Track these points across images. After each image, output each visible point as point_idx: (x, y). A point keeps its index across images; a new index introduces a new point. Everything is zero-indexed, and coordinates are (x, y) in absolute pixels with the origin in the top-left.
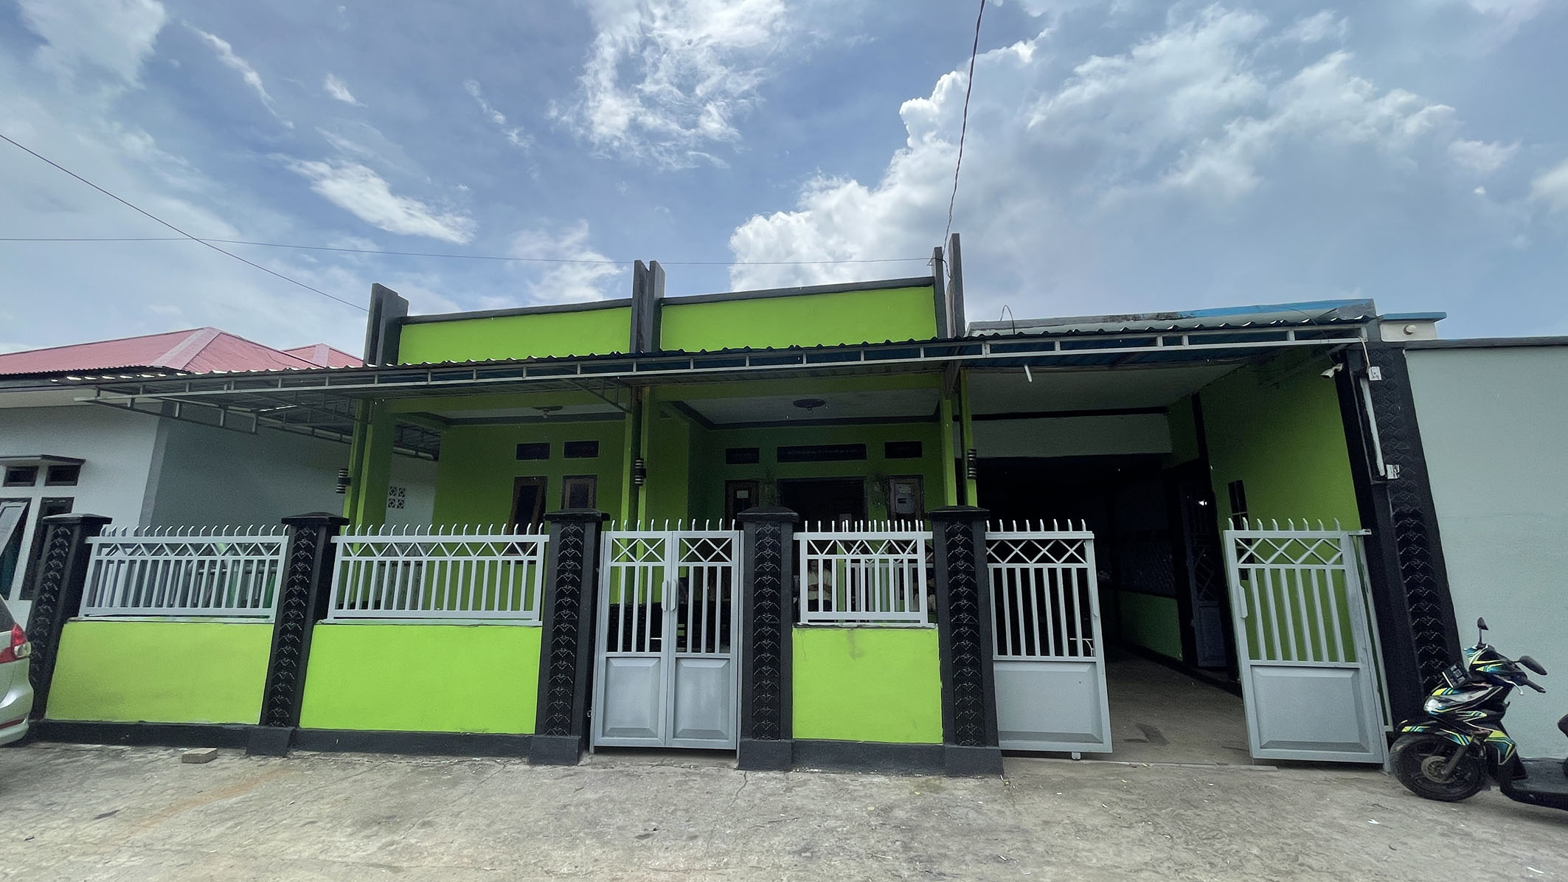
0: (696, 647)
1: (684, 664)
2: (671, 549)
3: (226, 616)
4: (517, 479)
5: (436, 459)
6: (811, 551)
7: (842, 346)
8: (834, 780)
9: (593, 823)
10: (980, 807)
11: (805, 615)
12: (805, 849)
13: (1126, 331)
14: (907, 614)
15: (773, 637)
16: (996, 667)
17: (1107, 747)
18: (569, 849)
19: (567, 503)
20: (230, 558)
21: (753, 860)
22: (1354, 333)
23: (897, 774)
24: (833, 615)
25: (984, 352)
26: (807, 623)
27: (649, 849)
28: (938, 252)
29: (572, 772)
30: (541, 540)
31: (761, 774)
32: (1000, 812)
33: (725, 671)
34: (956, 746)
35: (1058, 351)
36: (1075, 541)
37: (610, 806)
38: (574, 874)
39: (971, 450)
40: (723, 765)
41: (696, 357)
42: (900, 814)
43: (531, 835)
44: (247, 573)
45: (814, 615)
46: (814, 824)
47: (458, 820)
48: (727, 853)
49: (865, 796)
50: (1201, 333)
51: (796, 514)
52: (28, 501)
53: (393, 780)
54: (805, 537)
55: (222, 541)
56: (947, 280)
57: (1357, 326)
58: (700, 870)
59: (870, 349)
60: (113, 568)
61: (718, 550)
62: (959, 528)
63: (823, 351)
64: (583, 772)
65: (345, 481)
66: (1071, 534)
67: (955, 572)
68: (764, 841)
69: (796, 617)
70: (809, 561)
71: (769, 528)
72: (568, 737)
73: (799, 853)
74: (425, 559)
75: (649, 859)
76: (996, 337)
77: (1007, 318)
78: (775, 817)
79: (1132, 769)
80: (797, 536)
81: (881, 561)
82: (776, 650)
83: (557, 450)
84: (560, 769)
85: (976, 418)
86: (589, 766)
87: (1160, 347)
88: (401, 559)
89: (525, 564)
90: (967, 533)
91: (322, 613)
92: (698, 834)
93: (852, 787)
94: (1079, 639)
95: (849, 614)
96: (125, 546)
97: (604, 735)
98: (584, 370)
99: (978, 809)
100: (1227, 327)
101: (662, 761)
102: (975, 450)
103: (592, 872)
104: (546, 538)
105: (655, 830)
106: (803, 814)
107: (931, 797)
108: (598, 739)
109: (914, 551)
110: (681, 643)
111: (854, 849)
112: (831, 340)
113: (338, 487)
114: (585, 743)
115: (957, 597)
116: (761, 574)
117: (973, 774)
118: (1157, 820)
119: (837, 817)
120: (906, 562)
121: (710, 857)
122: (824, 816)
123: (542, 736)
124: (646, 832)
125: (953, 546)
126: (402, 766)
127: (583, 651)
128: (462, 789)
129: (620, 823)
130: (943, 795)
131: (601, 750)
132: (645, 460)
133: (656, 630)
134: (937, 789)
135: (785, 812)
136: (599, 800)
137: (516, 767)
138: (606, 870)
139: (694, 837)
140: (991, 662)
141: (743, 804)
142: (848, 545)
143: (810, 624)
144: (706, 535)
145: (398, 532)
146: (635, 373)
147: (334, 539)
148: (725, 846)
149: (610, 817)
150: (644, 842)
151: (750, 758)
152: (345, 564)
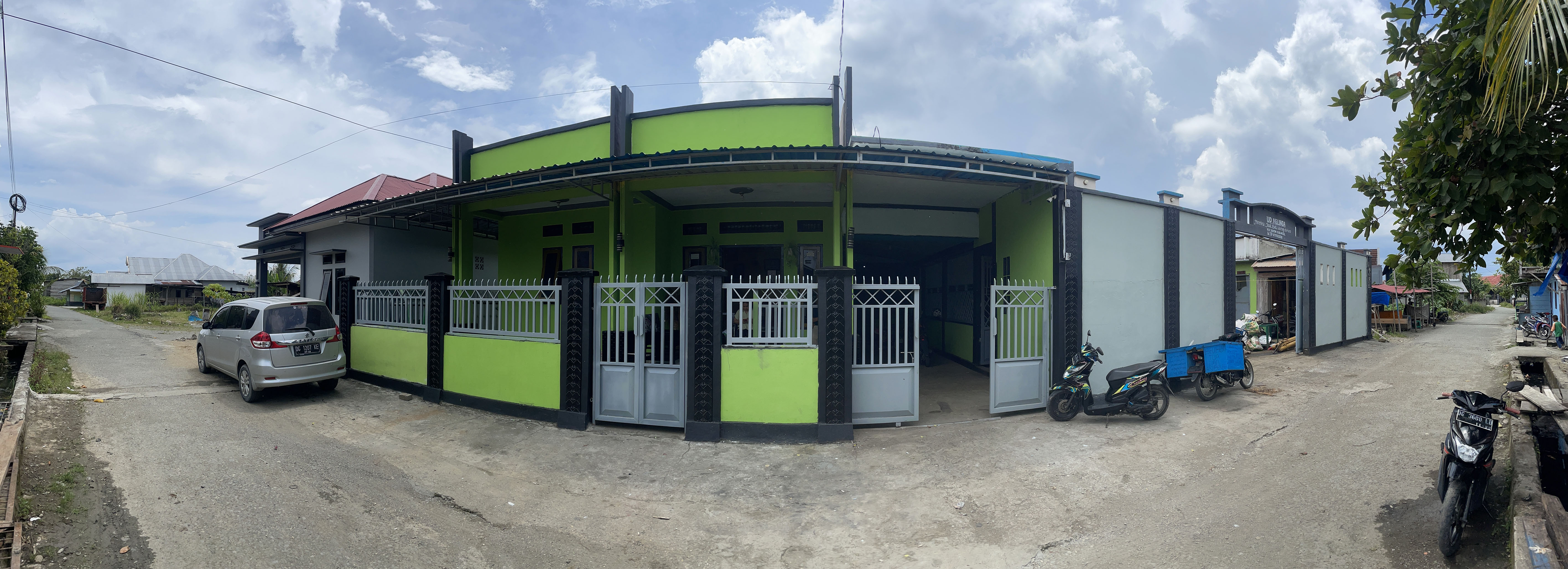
0: (657, 360)
1: (650, 371)
2: (639, 295)
3: (407, 328)
4: (544, 250)
5: (497, 239)
6: (735, 296)
7: (758, 148)
8: (747, 448)
9: (593, 466)
10: (836, 461)
11: (730, 340)
12: (723, 492)
13: (948, 156)
14: (799, 339)
15: (708, 354)
16: (854, 373)
17: (916, 417)
18: (579, 480)
19: (576, 265)
20: (405, 297)
21: (689, 497)
22: (1061, 179)
23: (787, 444)
24: (749, 339)
25: (858, 159)
26: (731, 345)
27: (626, 485)
28: (836, 79)
29: (582, 435)
30: (556, 288)
31: (699, 444)
32: (847, 463)
33: (676, 376)
34: (825, 424)
35: (907, 164)
36: (909, 291)
37: (604, 457)
38: (582, 495)
39: (851, 228)
40: (675, 437)
41: (653, 158)
42: (786, 468)
43: (558, 469)
44: (413, 305)
45: (736, 340)
46: (729, 476)
47: (519, 453)
48: (673, 492)
49: (765, 458)
50: (991, 164)
51: (724, 270)
52: (331, 270)
53: (487, 425)
54: (730, 287)
55: (402, 289)
56: (842, 102)
57: (1064, 175)
58: (656, 501)
59: (778, 151)
60: (363, 301)
61: (671, 295)
62: (835, 281)
63: (743, 152)
64: (588, 436)
65: (451, 254)
66: (906, 286)
67: (831, 310)
68: (697, 486)
69: (724, 341)
70: (733, 303)
71: (705, 280)
72: (579, 413)
73: (718, 493)
74: (493, 300)
75: (625, 492)
76: (867, 148)
77: (877, 136)
78: (705, 471)
79: (928, 429)
80: (726, 286)
81: (782, 303)
82: (710, 363)
83: (568, 229)
84: (575, 432)
85: (856, 205)
86: (592, 433)
87: (967, 169)
88: (481, 299)
89: (549, 303)
90: (841, 285)
91: (447, 329)
92: (655, 479)
93: (757, 453)
94: (906, 352)
95: (760, 339)
96: (366, 291)
97: (601, 414)
98: (578, 173)
99: (834, 463)
100: (1004, 163)
101: (637, 433)
102: (854, 228)
103: (591, 495)
104: (560, 287)
105: (630, 474)
106: (724, 469)
107: (806, 457)
108: (598, 416)
109: (806, 297)
110: (648, 358)
111: (753, 491)
112: (750, 144)
113: (448, 258)
114: (589, 418)
115: (832, 327)
116: (701, 312)
117: (835, 441)
118: (933, 457)
119: (745, 471)
120: (799, 304)
121: (663, 494)
122: (737, 470)
123: (564, 411)
124: (625, 475)
125: (831, 293)
126: (491, 419)
127: (585, 361)
128: (521, 436)
129: (610, 469)
130: (814, 456)
131: (600, 423)
132: (623, 234)
133: (631, 349)
134: (810, 452)
135: (712, 468)
136: (596, 453)
137: (550, 428)
138: (600, 495)
139: (653, 481)
140: (851, 369)
141: (686, 462)
142: (761, 292)
143: (733, 345)
144: (663, 285)
145: (478, 284)
146: (611, 172)
147: (449, 288)
148: (672, 488)
149: (604, 464)
150: (623, 481)
151: (692, 433)
152: (455, 302)
